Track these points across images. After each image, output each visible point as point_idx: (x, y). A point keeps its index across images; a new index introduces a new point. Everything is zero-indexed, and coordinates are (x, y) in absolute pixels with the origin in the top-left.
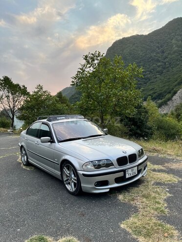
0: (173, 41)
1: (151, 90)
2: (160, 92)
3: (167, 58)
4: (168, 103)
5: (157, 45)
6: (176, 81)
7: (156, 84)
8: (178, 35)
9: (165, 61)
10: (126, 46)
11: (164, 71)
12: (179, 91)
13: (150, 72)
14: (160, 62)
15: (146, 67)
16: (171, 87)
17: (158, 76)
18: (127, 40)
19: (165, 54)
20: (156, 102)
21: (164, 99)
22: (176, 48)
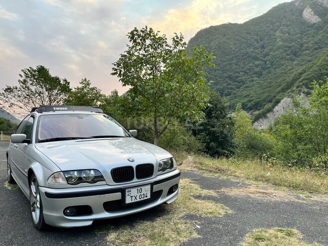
0: (278, 34)
1: (246, 96)
2: (257, 100)
3: (268, 55)
4: (268, 115)
5: (256, 37)
6: (280, 86)
7: (252, 90)
8: (284, 25)
9: (266, 59)
10: (214, 37)
11: (264, 72)
12: (283, 100)
13: (245, 72)
14: (258, 60)
15: (240, 66)
16: (272, 95)
17: (255, 78)
18: (216, 30)
19: (266, 50)
20: (251, 114)
21: (262, 110)
22: (281, 43)
